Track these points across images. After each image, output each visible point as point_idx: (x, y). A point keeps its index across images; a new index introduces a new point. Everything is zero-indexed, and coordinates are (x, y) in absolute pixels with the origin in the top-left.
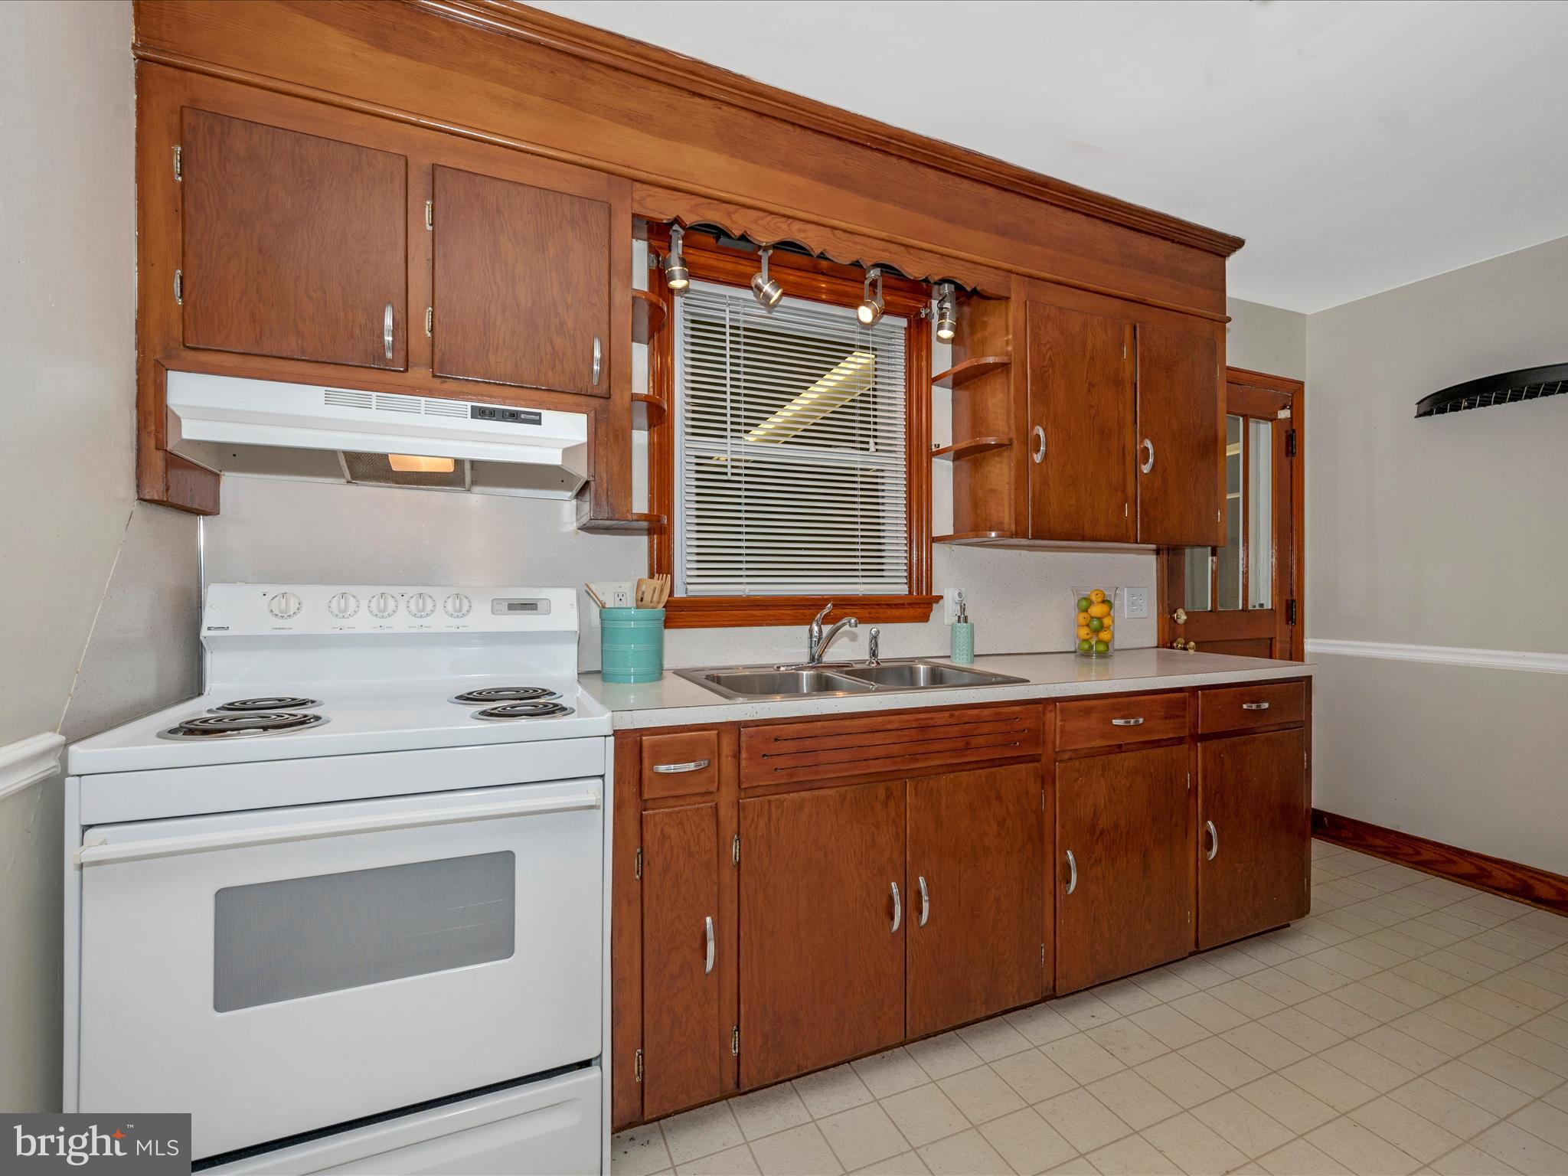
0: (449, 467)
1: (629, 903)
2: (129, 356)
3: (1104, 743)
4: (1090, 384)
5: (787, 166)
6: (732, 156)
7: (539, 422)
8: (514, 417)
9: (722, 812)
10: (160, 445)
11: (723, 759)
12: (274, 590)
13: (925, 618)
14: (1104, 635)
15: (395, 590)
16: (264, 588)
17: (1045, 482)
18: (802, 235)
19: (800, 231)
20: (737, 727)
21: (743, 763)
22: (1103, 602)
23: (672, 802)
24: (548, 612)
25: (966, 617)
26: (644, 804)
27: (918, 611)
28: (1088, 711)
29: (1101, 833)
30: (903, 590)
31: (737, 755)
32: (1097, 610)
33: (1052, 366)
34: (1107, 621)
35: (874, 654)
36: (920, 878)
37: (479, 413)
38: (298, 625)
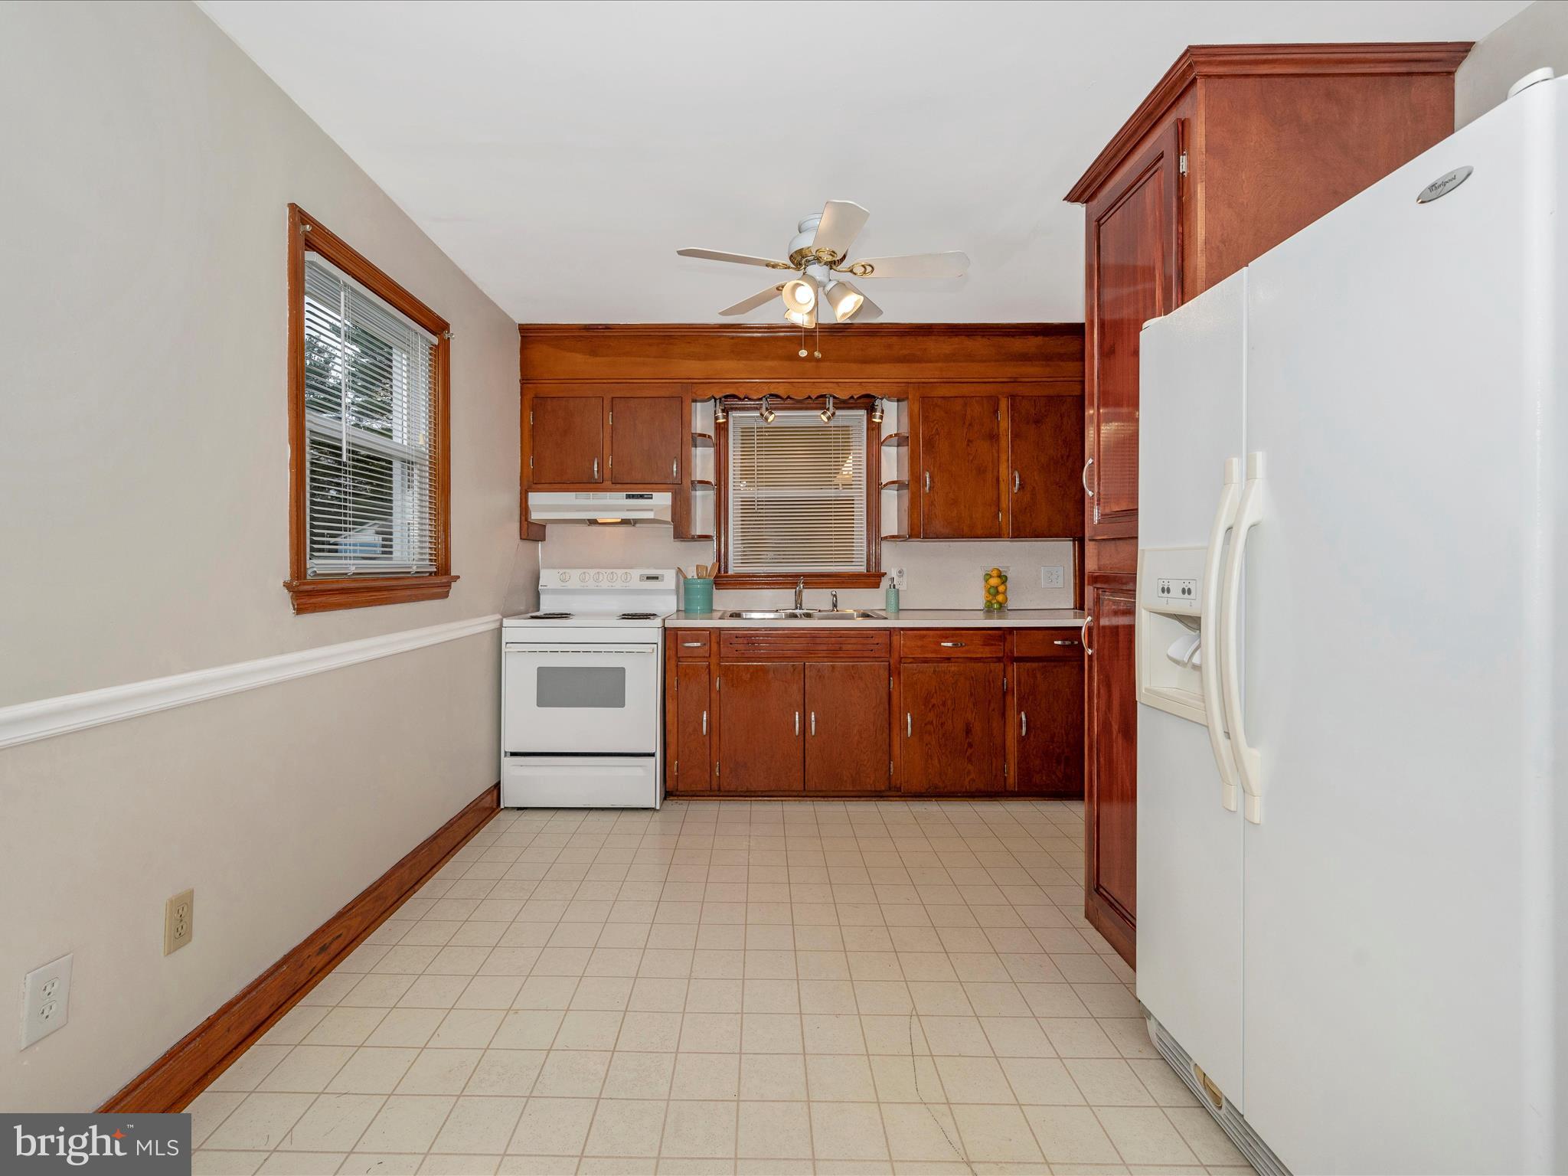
0: (619, 520)
1: (673, 699)
2: (518, 488)
3: (934, 655)
4: (969, 441)
5: (766, 358)
6: (739, 360)
7: (651, 498)
8: (642, 497)
9: (712, 667)
10: (526, 520)
11: (712, 644)
12: (561, 571)
13: (877, 586)
14: (1000, 598)
15: (603, 571)
16: (558, 570)
17: (932, 504)
18: (776, 390)
19: (774, 388)
20: (720, 629)
21: (722, 646)
22: (1000, 576)
23: (690, 660)
24: (663, 580)
25: (894, 585)
26: (678, 659)
27: (872, 580)
28: (923, 637)
29: (933, 706)
30: (863, 569)
31: (719, 643)
32: (994, 581)
33: (938, 434)
34: (1001, 589)
35: (835, 605)
36: (813, 713)
37: (628, 497)
38: (570, 585)
